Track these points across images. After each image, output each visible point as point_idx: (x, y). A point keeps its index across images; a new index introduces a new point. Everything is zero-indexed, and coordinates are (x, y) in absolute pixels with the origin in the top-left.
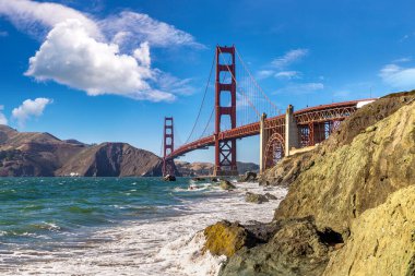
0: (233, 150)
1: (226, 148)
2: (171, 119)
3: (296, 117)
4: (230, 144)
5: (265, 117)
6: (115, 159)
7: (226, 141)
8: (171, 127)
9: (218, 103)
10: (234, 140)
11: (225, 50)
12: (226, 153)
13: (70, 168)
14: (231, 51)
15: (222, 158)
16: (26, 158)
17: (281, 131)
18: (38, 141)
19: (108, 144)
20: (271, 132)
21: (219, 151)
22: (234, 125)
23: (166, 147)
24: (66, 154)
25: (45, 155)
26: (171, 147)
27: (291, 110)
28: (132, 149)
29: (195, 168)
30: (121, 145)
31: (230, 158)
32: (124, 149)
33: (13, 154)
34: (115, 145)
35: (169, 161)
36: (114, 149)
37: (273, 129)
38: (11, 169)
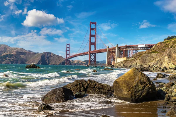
0: (95, 57)
1: (93, 56)
2: (69, 44)
3: (119, 48)
4: (94, 55)
5: (108, 47)
6: (48, 58)
7: (93, 54)
8: (69, 47)
9: (90, 41)
10: (95, 54)
11: (93, 23)
12: (92, 58)
13: (31, 61)
14: (95, 23)
15: (91, 59)
16: (15, 57)
17: (114, 52)
18: (19, 51)
19: (46, 53)
20: (110, 52)
21: (90, 57)
22: (95, 49)
23: (67, 54)
24: (30, 56)
25: (22, 56)
26: (69, 54)
27: (118, 46)
28: (54, 55)
29: (75, 62)
30: (50, 53)
31: (94, 59)
32: (51, 55)
33: (10, 56)
34: (48, 53)
35: (68, 60)
36: (48, 55)
37: (111, 51)
38: (10, 61)
